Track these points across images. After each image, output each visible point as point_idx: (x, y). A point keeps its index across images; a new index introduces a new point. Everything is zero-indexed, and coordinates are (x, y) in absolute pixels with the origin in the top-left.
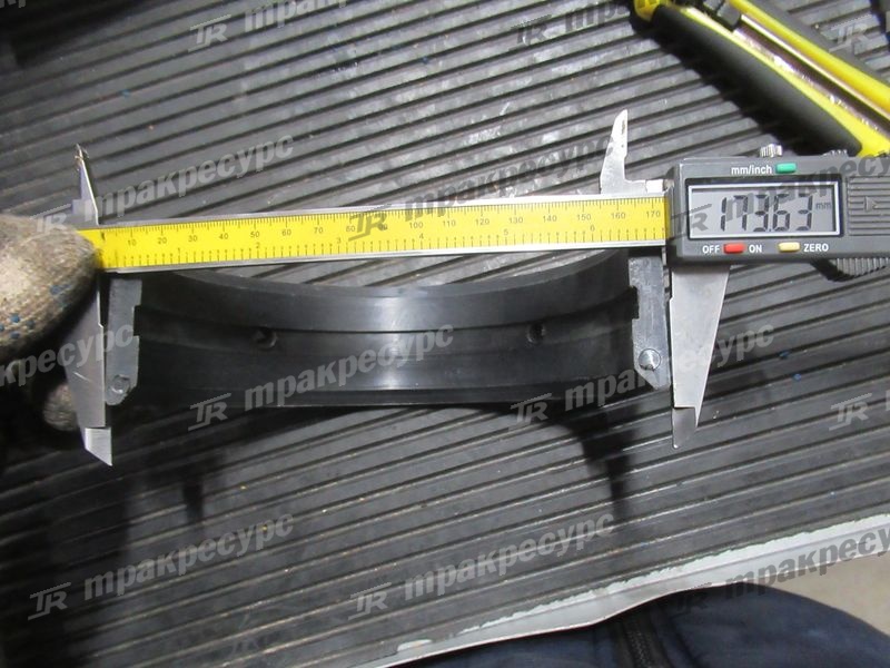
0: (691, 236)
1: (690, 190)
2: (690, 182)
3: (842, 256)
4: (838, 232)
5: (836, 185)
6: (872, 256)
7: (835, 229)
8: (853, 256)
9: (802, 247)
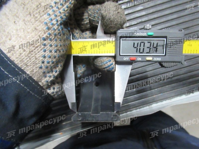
0: (121, 54)
1: (121, 40)
2: (121, 37)
3: (165, 62)
4: (164, 55)
5: (165, 39)
6: (173, 62)
7: (163, 54)
8: (168, 62)
9: (153, 59)
